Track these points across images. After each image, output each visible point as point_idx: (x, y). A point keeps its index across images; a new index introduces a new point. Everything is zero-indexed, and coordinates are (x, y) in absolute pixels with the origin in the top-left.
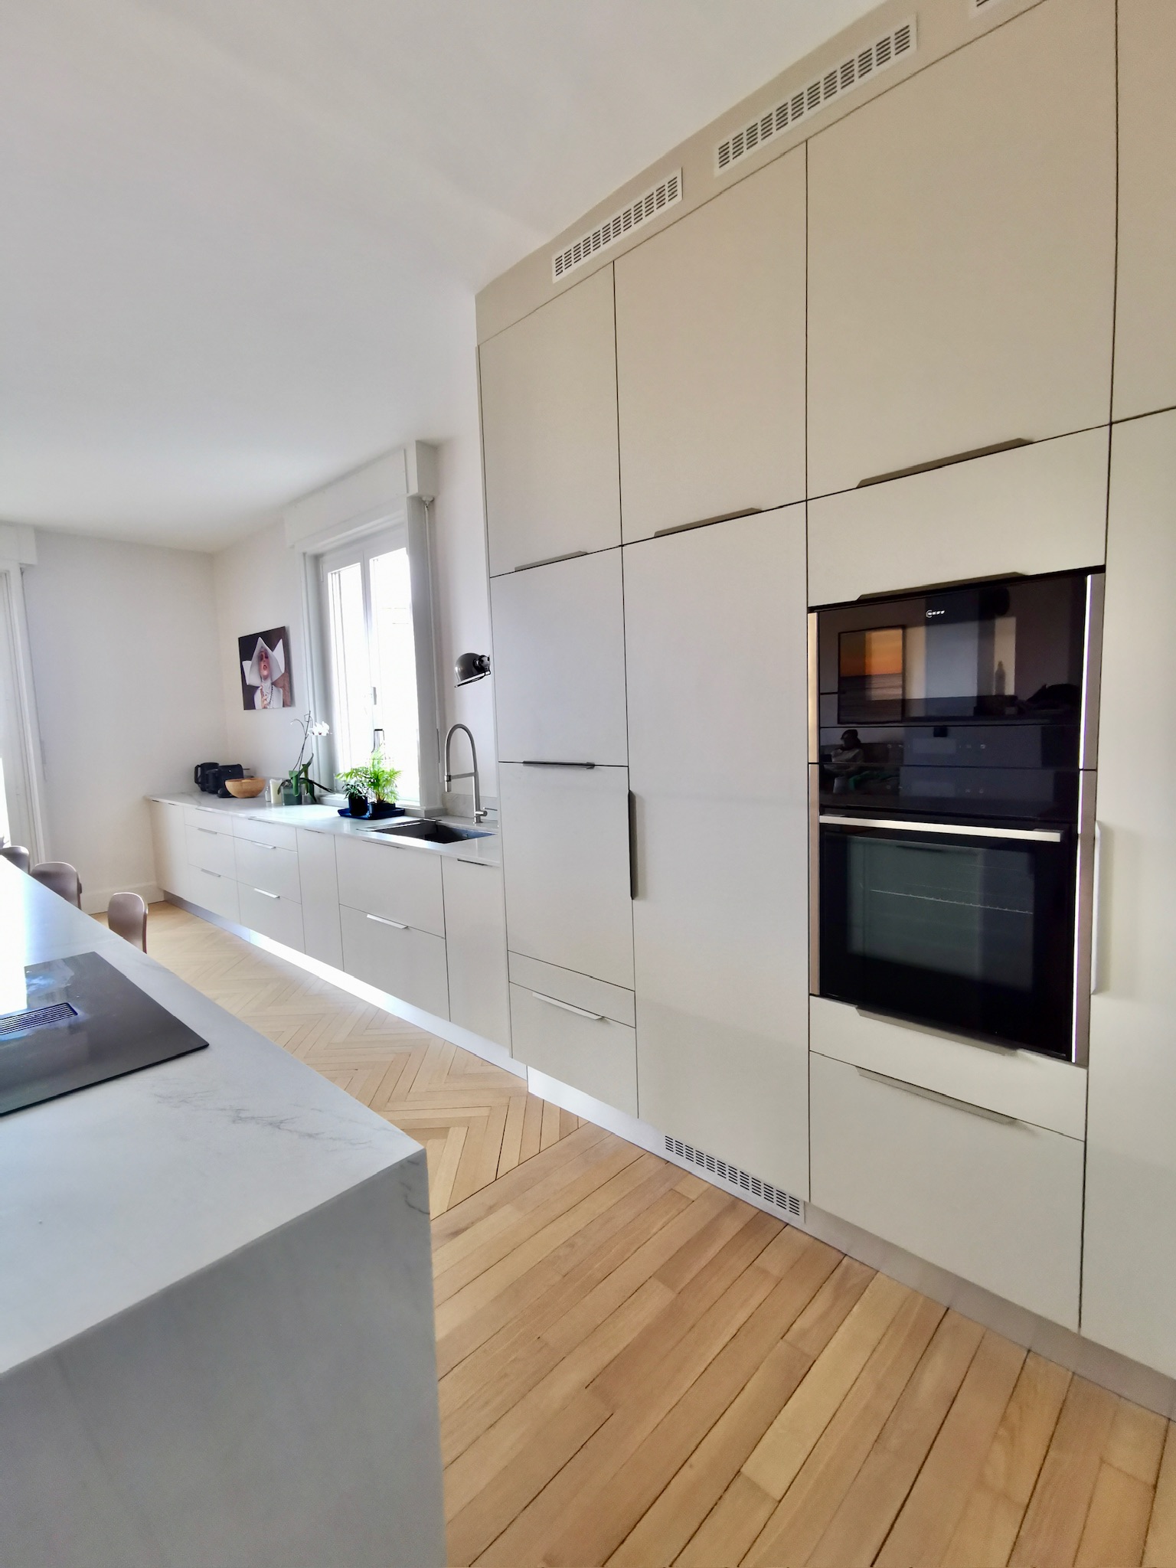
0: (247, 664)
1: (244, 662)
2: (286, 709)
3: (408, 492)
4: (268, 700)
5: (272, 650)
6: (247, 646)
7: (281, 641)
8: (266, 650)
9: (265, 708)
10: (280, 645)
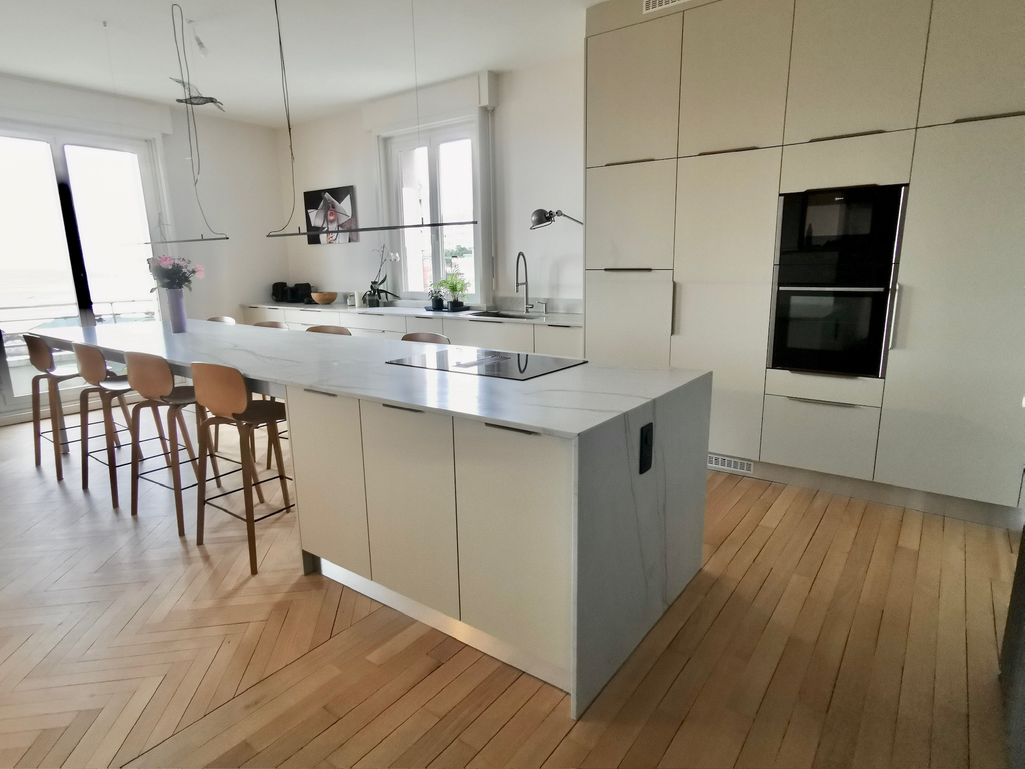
0: (313, 213)
1: (309, 211)
2: (352, 244)
3: (480, 104)
4: (334, 238)
5: (340, 203)
6: (313, 199)
7: (349, 195)
8: (333, 202)
9: (330, 243)
10: (348, 199)
